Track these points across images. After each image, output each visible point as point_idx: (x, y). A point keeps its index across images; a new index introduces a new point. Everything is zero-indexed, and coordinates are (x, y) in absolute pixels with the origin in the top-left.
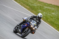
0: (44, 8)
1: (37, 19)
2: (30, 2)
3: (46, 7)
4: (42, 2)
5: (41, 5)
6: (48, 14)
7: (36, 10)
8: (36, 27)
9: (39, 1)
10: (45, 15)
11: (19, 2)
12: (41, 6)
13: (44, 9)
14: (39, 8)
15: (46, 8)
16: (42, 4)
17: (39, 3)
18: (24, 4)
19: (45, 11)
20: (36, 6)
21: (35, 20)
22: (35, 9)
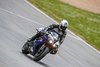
0: (88, 20)
1: (59, 30)
2: (64, 11)
3: (91, 19)
4: (84, 11)
5: (82, 16)
6: (95, 31)
7: (74, 24)
8: (58, 43)
9: (79, 9)
10: (89, 33)
11: (45, 11)
12: (82, 18)
13: (88, 22)
14: (79, 21)
15: (92, 21)
16: (84, 14)
17: (79, 12)
18: (53, 13)
19: (90, 25)
20: (74, 16)
21: (57, 31)
22: (72, 22)
